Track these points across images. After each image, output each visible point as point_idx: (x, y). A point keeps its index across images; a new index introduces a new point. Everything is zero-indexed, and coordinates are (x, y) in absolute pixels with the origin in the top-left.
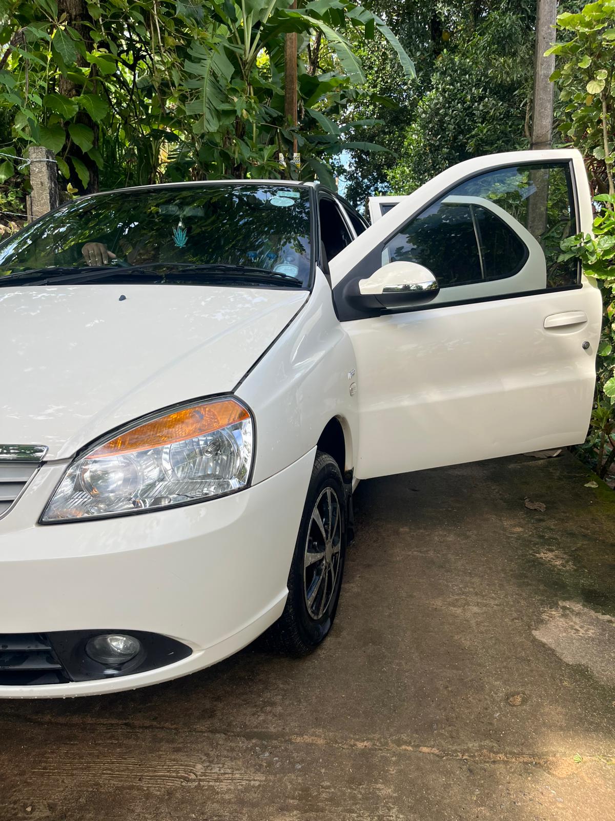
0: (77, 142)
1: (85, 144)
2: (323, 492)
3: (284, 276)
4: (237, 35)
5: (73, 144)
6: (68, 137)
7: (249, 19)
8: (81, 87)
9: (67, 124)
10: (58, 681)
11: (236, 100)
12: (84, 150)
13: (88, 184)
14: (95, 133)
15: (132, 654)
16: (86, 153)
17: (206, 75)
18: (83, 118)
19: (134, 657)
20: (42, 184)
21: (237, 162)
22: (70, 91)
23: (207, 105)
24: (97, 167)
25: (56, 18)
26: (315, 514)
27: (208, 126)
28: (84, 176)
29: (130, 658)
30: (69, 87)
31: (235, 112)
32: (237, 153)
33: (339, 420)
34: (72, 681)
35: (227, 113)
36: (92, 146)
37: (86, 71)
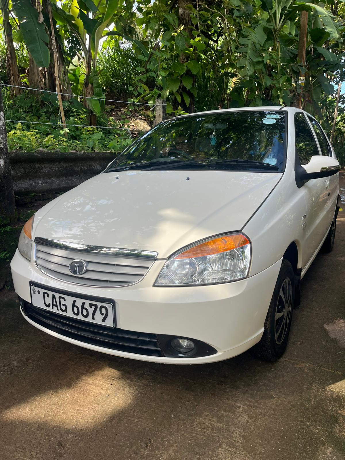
0: (185, 85)
1: (188, 85)
2: (285, 281)
3: (269, 165)
4: (272, 16)
5: (183, 86)
6: (181, 83)
7: (280, 6)
8: (189, 57)
9: (182, 76)
10: (158, 355)
11: (264, 55)
12: (188, 89)
13: (189, 105)
14: (194, 79)
15: (190, 349)
16: (189, 90)
17: (250, 44)
18: (189, 73)
19: (192, 350)
20: (160, 115)
21: (264, 87)
22: (184, 59)
23: (249, 61)
24: (194, 96)
25: (177, 27)
26: (281, 293)
27: (248, 72)
28: (187, 101)
29: (190, 350)
30: (184, 58)
31: (263, 61)
32: (264, 83)
33: (296, 243)
34: (165, 357)
35: (258, 63)
36: (192, 86)
37: (192, 49)
